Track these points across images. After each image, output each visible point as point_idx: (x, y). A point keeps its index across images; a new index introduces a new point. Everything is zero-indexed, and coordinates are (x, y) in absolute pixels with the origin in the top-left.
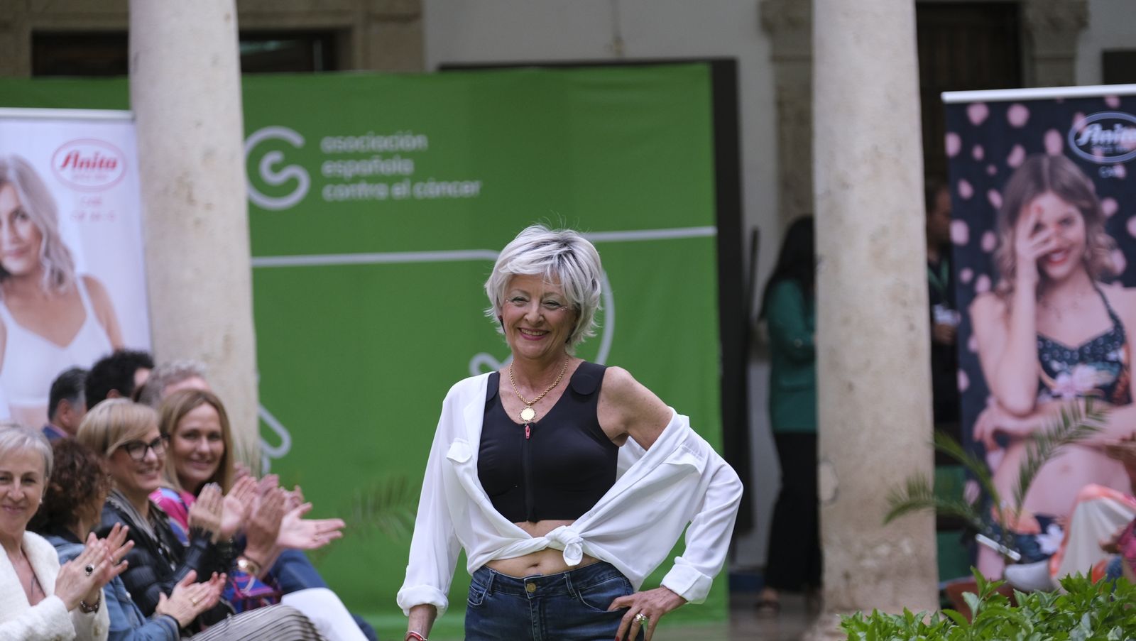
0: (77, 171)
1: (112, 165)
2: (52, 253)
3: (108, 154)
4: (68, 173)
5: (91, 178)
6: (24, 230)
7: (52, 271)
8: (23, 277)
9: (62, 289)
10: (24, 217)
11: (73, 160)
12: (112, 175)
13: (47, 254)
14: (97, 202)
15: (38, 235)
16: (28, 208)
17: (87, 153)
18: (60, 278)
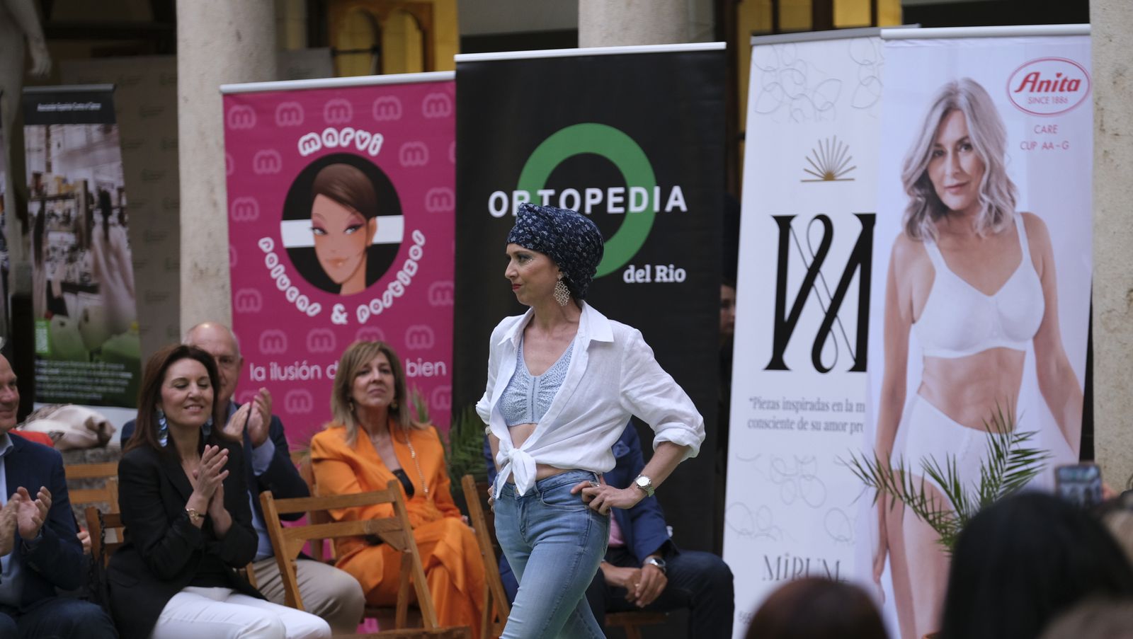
0: (1035, 94)
1: (1074, 85)
2: (993, 188)
3: (1071, 73)
4: (1022, 98)
5: (1049, 101)
6: (967, 161)
7: (990, 207)
8: (960, 214)
9: (998, 229)
10: (969, 147)
11: (1033, 82)
12: (1073, 97)
13: (987, 190)
14: (1052, 129)
15: (980, 166)
16: (974, 140)
17: (1048, 73)
18: (997, 215)
